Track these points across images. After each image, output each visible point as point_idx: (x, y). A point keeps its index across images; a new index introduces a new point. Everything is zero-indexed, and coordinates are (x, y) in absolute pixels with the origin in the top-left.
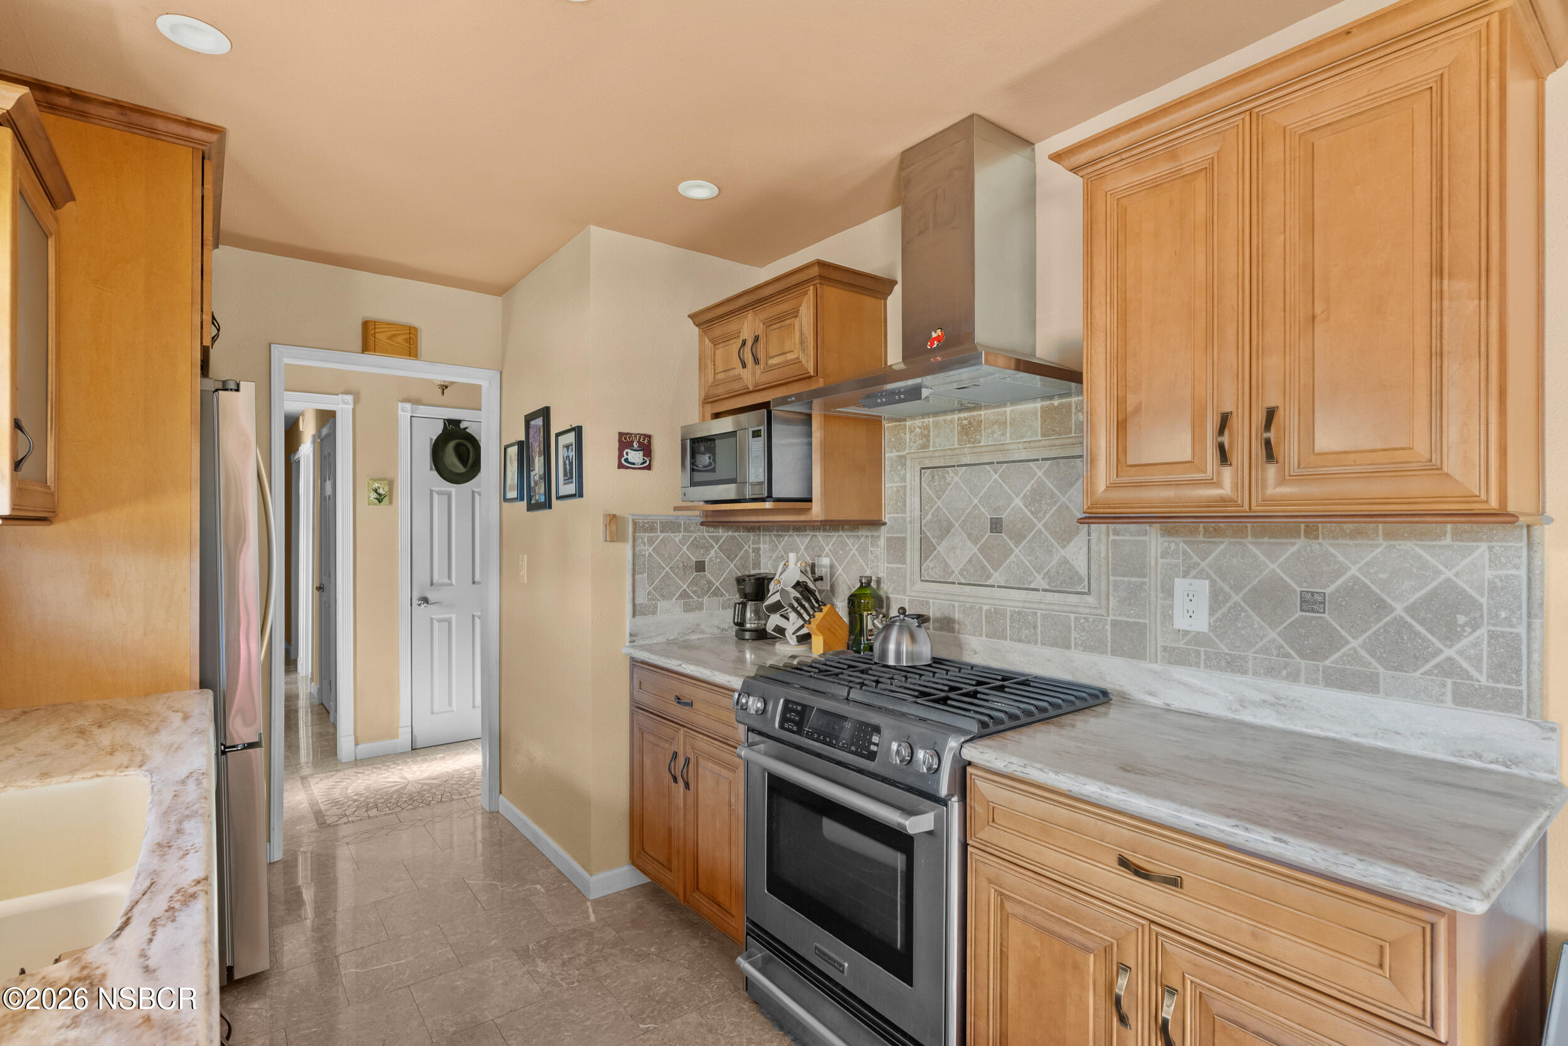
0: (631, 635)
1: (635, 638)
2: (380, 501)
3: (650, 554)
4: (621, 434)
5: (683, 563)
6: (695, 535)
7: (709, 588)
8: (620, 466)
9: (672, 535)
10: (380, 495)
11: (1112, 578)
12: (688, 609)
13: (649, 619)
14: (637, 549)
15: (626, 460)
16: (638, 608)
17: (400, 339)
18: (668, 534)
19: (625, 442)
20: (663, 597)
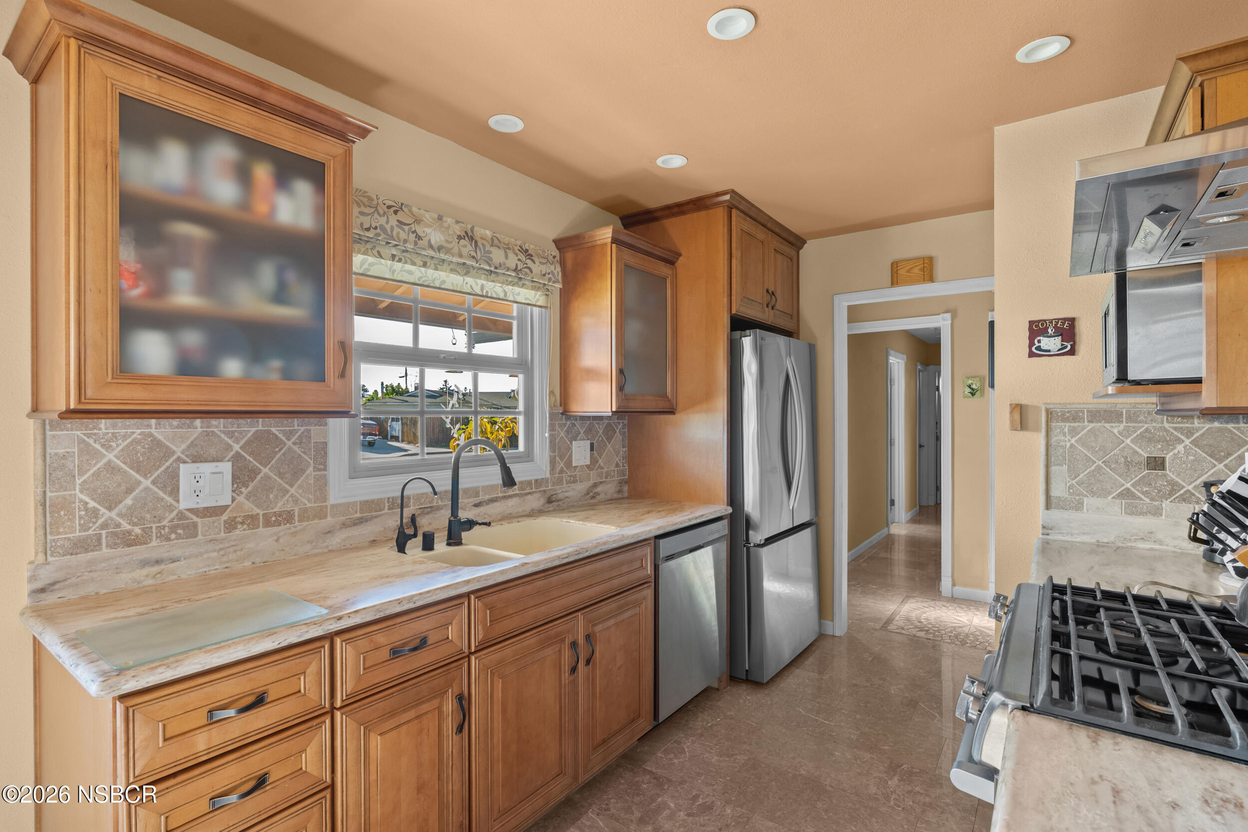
0: (1044, 527)
1: (1049, 531)
2: (973, 394)
3: (1072, 446)
4: (1031, 322)
5: (1126, 458)
6: (1146, 426)
8: (1031, 355)
9: (1107, 425)
10: (973, 389)
12: (1132, 511)
13: (1069, 514)
14: (1053, 439)
15: (1039, 348)
16: (1054, 501)
17: (916, 270)
18: (1100, 424)
19: (1037, 329)
20: (1093, 494)
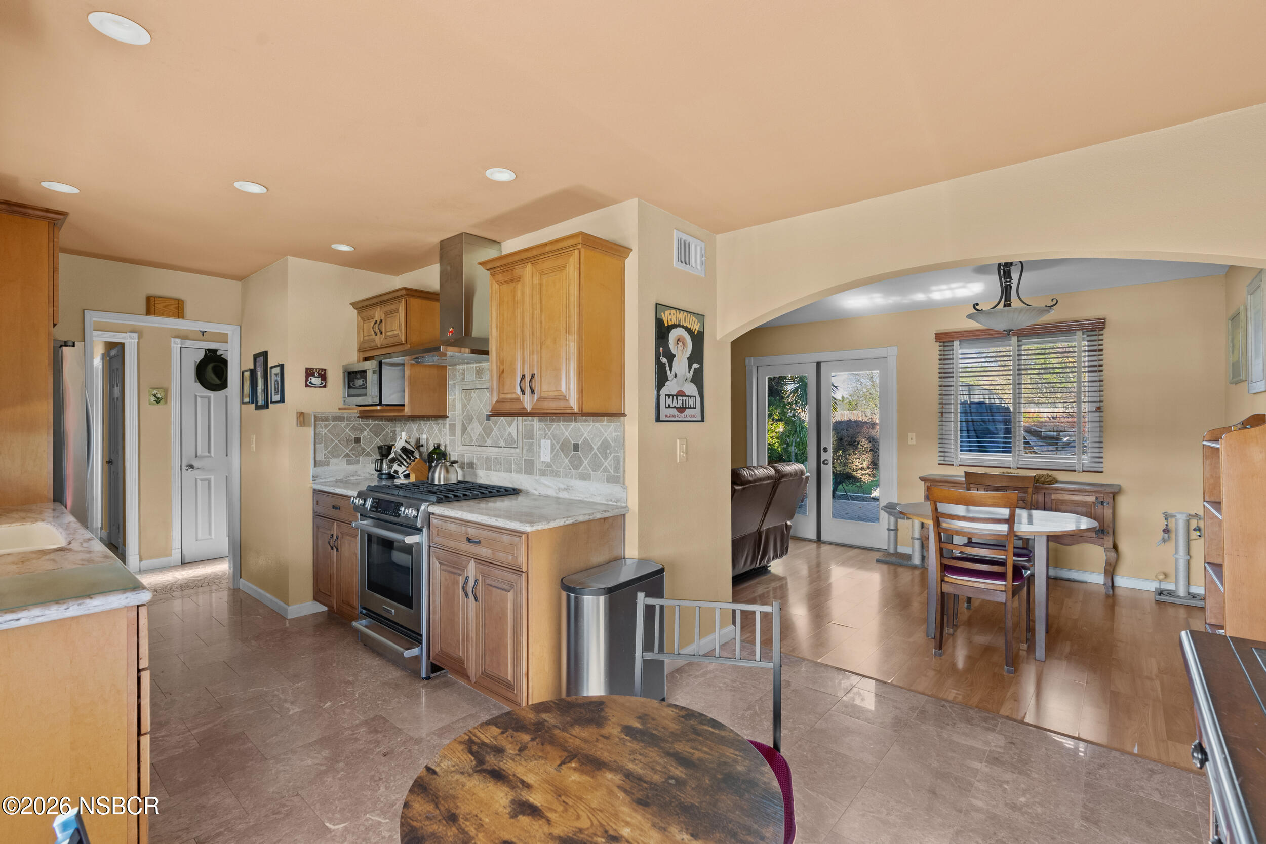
0: (313, 477)
1: (316, 478)
2: (158, 402)
3: (325, 434)
4: (307, 369)
5: (346, 438)
6: (354, 423)
7: (363, 452)
8: (307, 386)
9: (339, 423)
10: (157, 398)
11: (524, 441)
12: (349, 463)
13: (325, 468)
14: (317, 431)
15: (310, 383)
16: (318, 462)
17: (172, 307)
18: (337, 423)
19: (309, 373)
20: (334, 457)
